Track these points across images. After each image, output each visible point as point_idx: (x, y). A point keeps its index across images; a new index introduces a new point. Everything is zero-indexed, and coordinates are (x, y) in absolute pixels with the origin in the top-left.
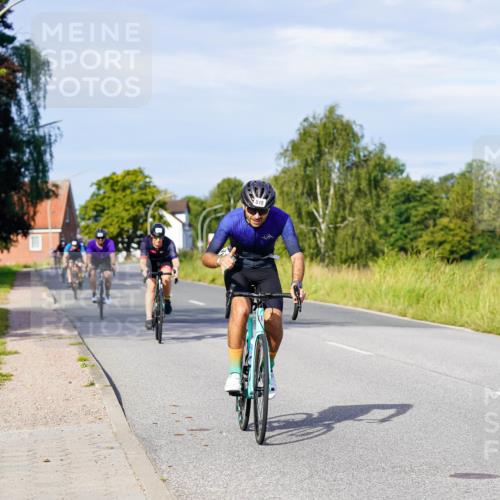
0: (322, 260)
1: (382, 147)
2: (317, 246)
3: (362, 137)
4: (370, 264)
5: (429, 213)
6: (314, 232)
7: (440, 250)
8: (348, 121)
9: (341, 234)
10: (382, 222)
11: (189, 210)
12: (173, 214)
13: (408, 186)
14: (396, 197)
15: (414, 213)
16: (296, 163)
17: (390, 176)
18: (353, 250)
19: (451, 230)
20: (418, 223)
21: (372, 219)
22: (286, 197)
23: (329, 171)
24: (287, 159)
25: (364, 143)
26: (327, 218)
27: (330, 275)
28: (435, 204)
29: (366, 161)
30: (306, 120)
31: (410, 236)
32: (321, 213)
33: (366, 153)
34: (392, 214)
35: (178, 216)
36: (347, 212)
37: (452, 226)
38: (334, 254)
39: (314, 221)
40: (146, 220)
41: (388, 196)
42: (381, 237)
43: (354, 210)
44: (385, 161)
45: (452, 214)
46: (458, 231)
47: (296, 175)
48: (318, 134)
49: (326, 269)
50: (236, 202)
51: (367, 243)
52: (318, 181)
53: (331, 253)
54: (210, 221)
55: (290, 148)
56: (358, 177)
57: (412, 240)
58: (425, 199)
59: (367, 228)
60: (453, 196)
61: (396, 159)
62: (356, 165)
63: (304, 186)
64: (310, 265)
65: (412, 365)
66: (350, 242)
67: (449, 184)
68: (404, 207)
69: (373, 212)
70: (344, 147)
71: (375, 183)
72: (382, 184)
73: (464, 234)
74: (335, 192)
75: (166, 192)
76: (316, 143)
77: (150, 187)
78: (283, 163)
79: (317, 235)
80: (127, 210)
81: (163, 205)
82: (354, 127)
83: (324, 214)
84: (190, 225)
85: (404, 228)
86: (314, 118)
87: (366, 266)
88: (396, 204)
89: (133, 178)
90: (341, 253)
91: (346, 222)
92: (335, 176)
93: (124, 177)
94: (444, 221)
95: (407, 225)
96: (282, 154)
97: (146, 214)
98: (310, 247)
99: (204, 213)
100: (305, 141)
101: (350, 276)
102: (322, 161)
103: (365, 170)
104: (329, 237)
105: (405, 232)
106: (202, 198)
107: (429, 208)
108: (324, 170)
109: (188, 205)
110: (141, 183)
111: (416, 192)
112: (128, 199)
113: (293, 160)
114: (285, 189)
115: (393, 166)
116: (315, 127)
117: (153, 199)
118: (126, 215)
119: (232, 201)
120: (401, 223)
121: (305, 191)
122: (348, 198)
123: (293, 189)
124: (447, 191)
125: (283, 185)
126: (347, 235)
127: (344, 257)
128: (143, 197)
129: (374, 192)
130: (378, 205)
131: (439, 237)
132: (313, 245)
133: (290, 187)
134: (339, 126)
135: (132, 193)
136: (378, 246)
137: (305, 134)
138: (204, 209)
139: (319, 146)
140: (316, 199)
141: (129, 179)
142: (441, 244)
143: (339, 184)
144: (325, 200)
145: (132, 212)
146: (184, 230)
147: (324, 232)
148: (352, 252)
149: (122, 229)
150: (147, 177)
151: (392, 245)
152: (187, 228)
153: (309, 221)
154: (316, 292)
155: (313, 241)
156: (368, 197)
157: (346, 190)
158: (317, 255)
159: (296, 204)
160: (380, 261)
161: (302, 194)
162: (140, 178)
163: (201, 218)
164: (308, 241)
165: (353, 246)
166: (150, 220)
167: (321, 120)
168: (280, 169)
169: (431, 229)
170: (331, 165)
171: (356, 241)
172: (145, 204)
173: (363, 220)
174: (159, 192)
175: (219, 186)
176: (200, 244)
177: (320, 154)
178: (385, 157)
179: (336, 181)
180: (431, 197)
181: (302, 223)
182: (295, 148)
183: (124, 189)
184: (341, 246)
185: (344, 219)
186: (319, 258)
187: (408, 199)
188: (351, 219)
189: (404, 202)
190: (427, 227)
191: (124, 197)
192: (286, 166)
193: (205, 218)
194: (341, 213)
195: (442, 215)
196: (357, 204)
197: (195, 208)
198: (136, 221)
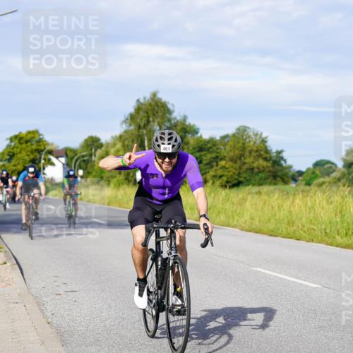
1: (185, 118)
3: (173, 111)
5: (214, 158)
7: (220, 181)
8: (165, 102)
11: (67, 155)
12: (57, 157)
13: (201, 141)
14: (194, 148)
15: (204, 158)
16: (132, 127)
17: (190, 136)
19: (227, 168)
20: (207, 164)
23: (154, 131)
24: (128, 124)
25: (174, 115)
28: (217, 153)
29: (175, 126)
30: (138, 100)
33: (175, 121)
35: (60, 159)
37: (227, 166)
40: (40, 162)
41: (188, 148)
44: (187, 126)
45: (227, 159)
46: (231, 169)
47: (133, 134)
48: (147, 109)
50: (96, 150)
54: (80, 163)
55: (129, 118)
58: (211, 150)
60: (228, 148)
61: (194, 125)
67: (226, 140)
68: (198, 154)
70: (162, 117)
72: (185, 140)
73: (234, 171)
75: (52, 144)
76: (146, 115)
77: (43, 141)
78: (124, 127)
80: (28, 155)
81: (50, 152)
82: (168, 105)
84: (67, 165)
86: (145, 98)
88: (194, 153)
89: (32, 135)
93: (26, 135)
94: (223, 163)
96: (124, 121)
97: (40, 158)
99: (76, 158)
100: (138, 113)
102: (149, 126)
106: (75, 148)
107: (214, 155)
108: (150, 131)
109: (66, 153)
110: (37, 139)
111: (206, 145)
112: (29, 149)
113: (130, 125)
114: (126, 143)
115: (192, 129)
116: (145, 105)
117: (45, 148)
118: (27, 159)
119: (93, 150)
124: (225, 145)
125: (124, 141)
128: (39, 147)
131: (220, 172)
133: (129, 142)
134: (160, 104)
135: (32, 145)
137: (138, 109)
138: (76, 155)
139: (148, 117)
141: (30, 136)
142: (221, 177)
145: (32, 157)
146: (64, 168)
150: (40, 135)
152: (65, 166)
162: (37, 135)
163: (74, 160)
166: (43, 161)
167: (148, 100)
168: (123, 130)
169: (215, 168)
170: (154, 128)
172: (39, 151)
174: (48, 144)
175: (86, 141)
177: (148, 122)
178: (187, 123)
180: (215, 148)
182: (132, 117)
183: (27, 142)
187: (201, 149)
189: (199, 151)
190: (212, 167)
191: (27, 147)
192: (127, 128)
193: (76, 161)
195: (221, 160)
197: (70, 154)
198: (34, 162)
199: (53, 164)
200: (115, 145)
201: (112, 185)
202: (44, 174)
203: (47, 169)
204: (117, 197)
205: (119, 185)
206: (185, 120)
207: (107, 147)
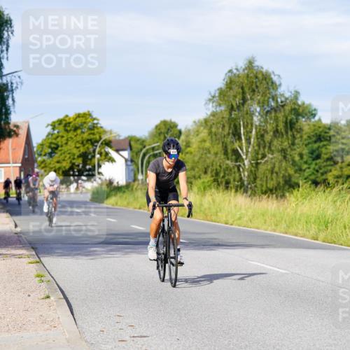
0: (246, 191)
1: (297, 93)
2: (241, 179)
3: (280, 85)
4: (287, 194)
6: (239, 167)
8: (267, 72)
9: (262, 168)
10: (297, 158)
11: (131, 149)
12: (117, 151)
13: (320, 127)
14: (309, 137)
15: (324, 150)
16: (223, 108)
17: (304, 120)
18: (272, 182)
20: (328, 160)
21: (288, 156)
22: (214, 137)
23: (252, 115)
24: (214, 104)
25: (281, 90)
26: (249, 155)
27: (252, 204)
29: (283, 106)
30: (230, 71)
31: (321, 171)
32: (245, 151)
33: (283, 99)
34: (305, 151)
35: (121, 153)
36: (266, 150)
38: (256, 186)
39: (238, 157)
40: (94, 156)
41: (301, 137)
42: (296, 172)
43: (273, 148)
44: (299, 106)
47: (223, 118)
48: (242, 83)
49: (249, 199)
51: (284, 176)
52: (242, 123)
53: (253, 185)
54: (149, 158)
55: (217, 95)
56: (276, 119)
57: (322, 174)
59: (284, 164)
61: (310, 105)
62: (275, 110)
63: (230, 127)
64: (235, 196)
65: (323, 282)
66: (269, 176)
68: (316, 146)
69: (289, 150)
70: (264, 94)
71: (291, 125)
72: (297, 126)
74: (257, 133)
75: (111, 132)
76: (240, 90)
77: (97, 127)
78: (211, 108)
79: (241, 170)
80: (77, 148)
82: (272, 76)
83: (247, 151)
84: (132, 161)
85: (316, 164)
86: (237, 69)
87: (283, 196)
88: (309, 143)
89: (83, 120)
90: (262, 185)
91: (266, 159)
92: (256, 120)
93: (75, 120)
95: (318, 161)
96: (210, 100)
97: (94, 151)
98: (234, 180)
99: (144, 150)
100: (231, 88)
101: (269, 205)
102: (246, 106)
103: (283, 114)
104: (251, 171)
105: (317, 167)
106: (143, 138)
108: (247, 114)
109: (130, 144)
110: (90, 124)
111: (326, 133)
112: (79, 138)
113: (220, 105)
114: (214, 130)
115: (307, 111)
116: (239, 76)
117: (100, 138)
118: (77, 152)
120: (314, 160)
121: (231, 131)
122: (268, 137)
123: (221, 130)
125: (211, 127)
126: (267, 170)
127: (264, 189)
128: (92, 136)
129: (290, 133)
130: (293, 144)
131: (347, 171)
132: (237, 178)
133: (218, 128)
134: (260, 76)
135: (83, 133)
136: (294, 180)
137: (230, 83)
138: (144, 147)
139: (244, 93)
140: (240, 139)
141: (79, 121)
142: (348, 177)
143: (260, 126)
144: (248, 140)
145: (82, 150)
146: (127, 165)
147: (247, 167)
148: (271, 184)
149: (74, 164)
150: (95, 119)
151: (305, 179)
152: (129, 163)
153: (234, 157)
154: (240, 218)
155: (237, 175)
156: (285, 136)
157: (266, 131)
158: (241, 187)
159: (223, 143)
160: (295, 192)
161: (229, 134)
162: (89, 120)
163: (141, 155)
164: (233, 175)
165: (272, 179)
166: (98, 156)
167: (244, 70)
168: (209, 113)
169: (340, 164)
170: (252, 109)
171: (275, 175)
172: (93, 142)
173: (280, 157)
174: (105, 132)
175: (157, 127)
176: (140, 177)
177: (244, 100)
178: (300, 103)
179: (257, 124)
181: (228, 159)
182: (222, 93)
183: (76, 129)
184: (261, 180)
185: (264, 156)
186: (242, 190)
187: (319, 139)
188: (270, 156)
189: (315, 142)
191: (76, 136)
192: (214, 110)
193: (144, 155)
194: (261, 151)
196: (275, 142)
197: (136, 146)
198: (85, 157)
199: (112, 160)
200: (197, 133)
201: (195, 189)
202: (99, 173)
203: (103, 166)
204: (201, 205)
205: (205, 189)
206: (296, 98)
207: (187, 136)
